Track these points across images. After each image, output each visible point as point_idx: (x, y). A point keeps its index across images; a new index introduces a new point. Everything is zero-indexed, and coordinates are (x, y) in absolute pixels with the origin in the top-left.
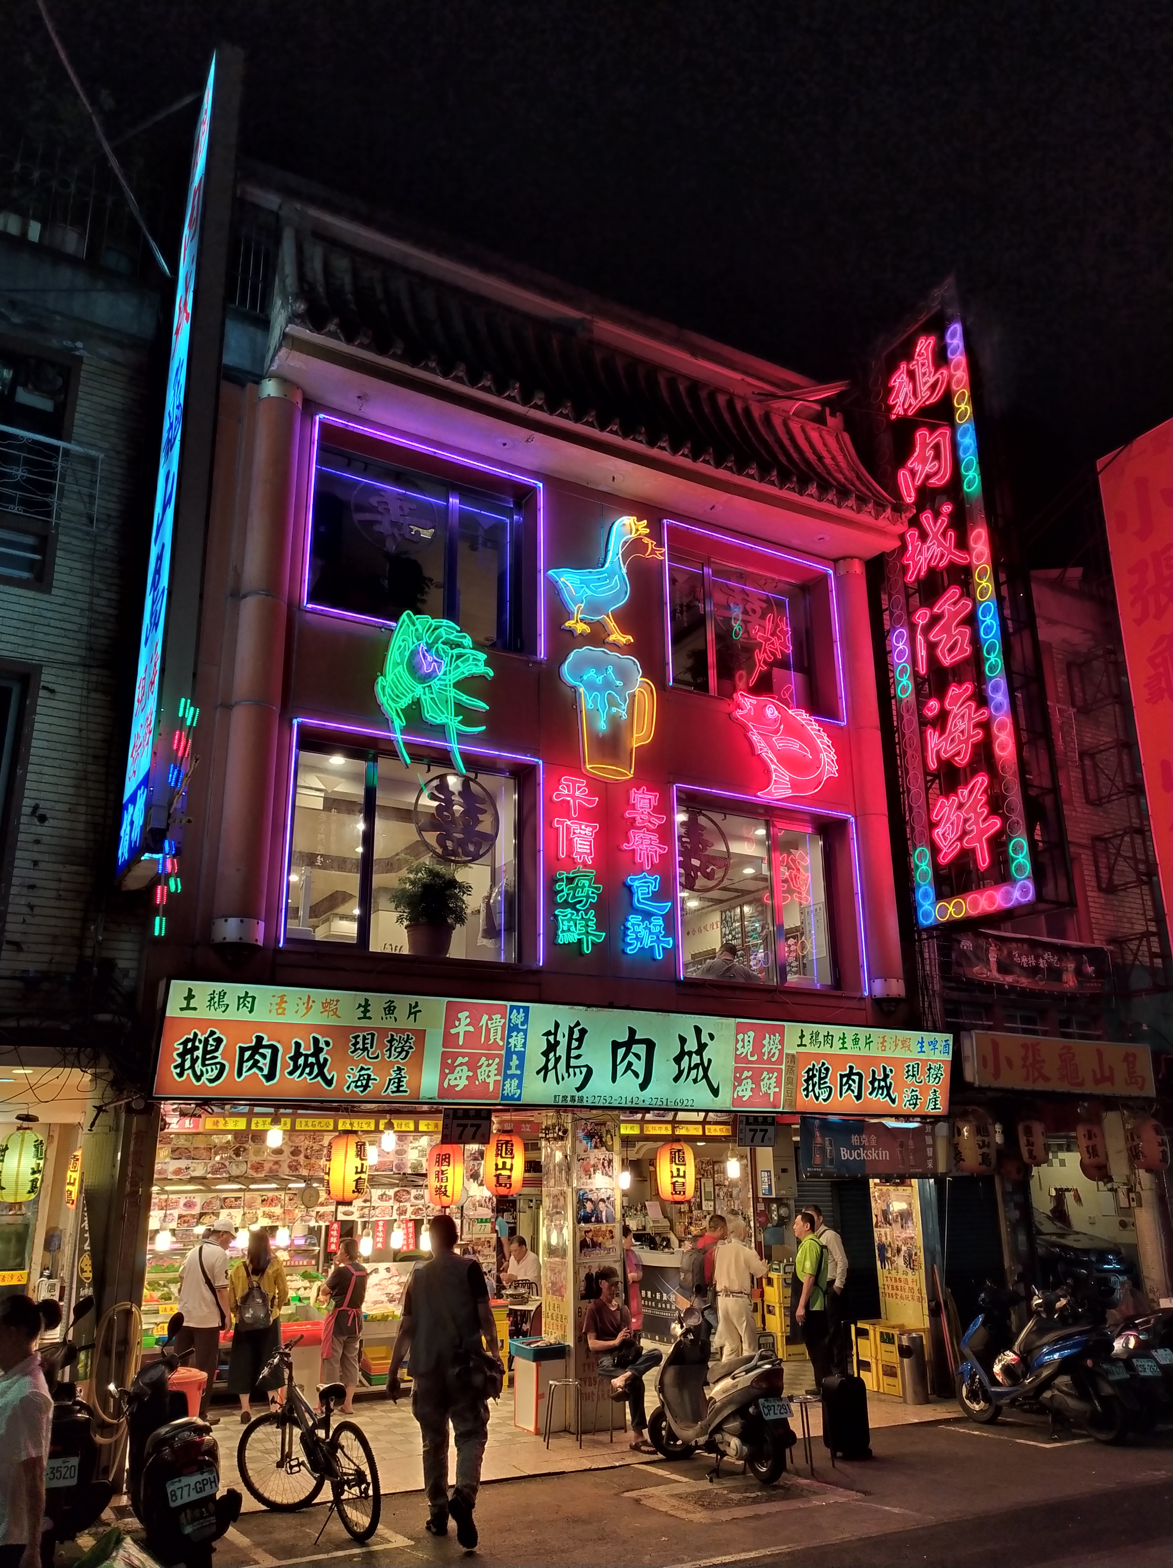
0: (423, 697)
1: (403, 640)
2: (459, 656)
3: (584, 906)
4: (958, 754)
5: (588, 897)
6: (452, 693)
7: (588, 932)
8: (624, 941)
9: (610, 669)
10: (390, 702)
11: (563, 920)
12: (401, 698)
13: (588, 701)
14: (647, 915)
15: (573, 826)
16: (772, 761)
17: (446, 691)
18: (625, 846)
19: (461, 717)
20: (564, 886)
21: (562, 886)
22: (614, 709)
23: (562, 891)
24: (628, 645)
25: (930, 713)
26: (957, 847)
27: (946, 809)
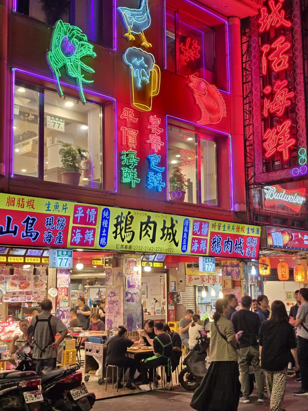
0: (68, 64)
1: (59, 35)
2: (82, 45)
3: (132, 167)
4: (278, 111)
5: (134, 163)
6: (80, 63)
7: (133, 178)
8: (146, 183)
9: (143, 58)
10: (54, 64)
11: (125, 172)
12: (59, 63)
13: (134, 73)
14: (156, 172)
15: (129, 131)
16: (203, 107)
17: (77, 61)
18: (148, 141)
19: (83, 75)
20: (125, 157)
21: (124, 157)
22: (144, 78)
23: (124, 160)
24: (150, 48)
25: (267, 92)
26: (274, 150)
27: (270, 134)
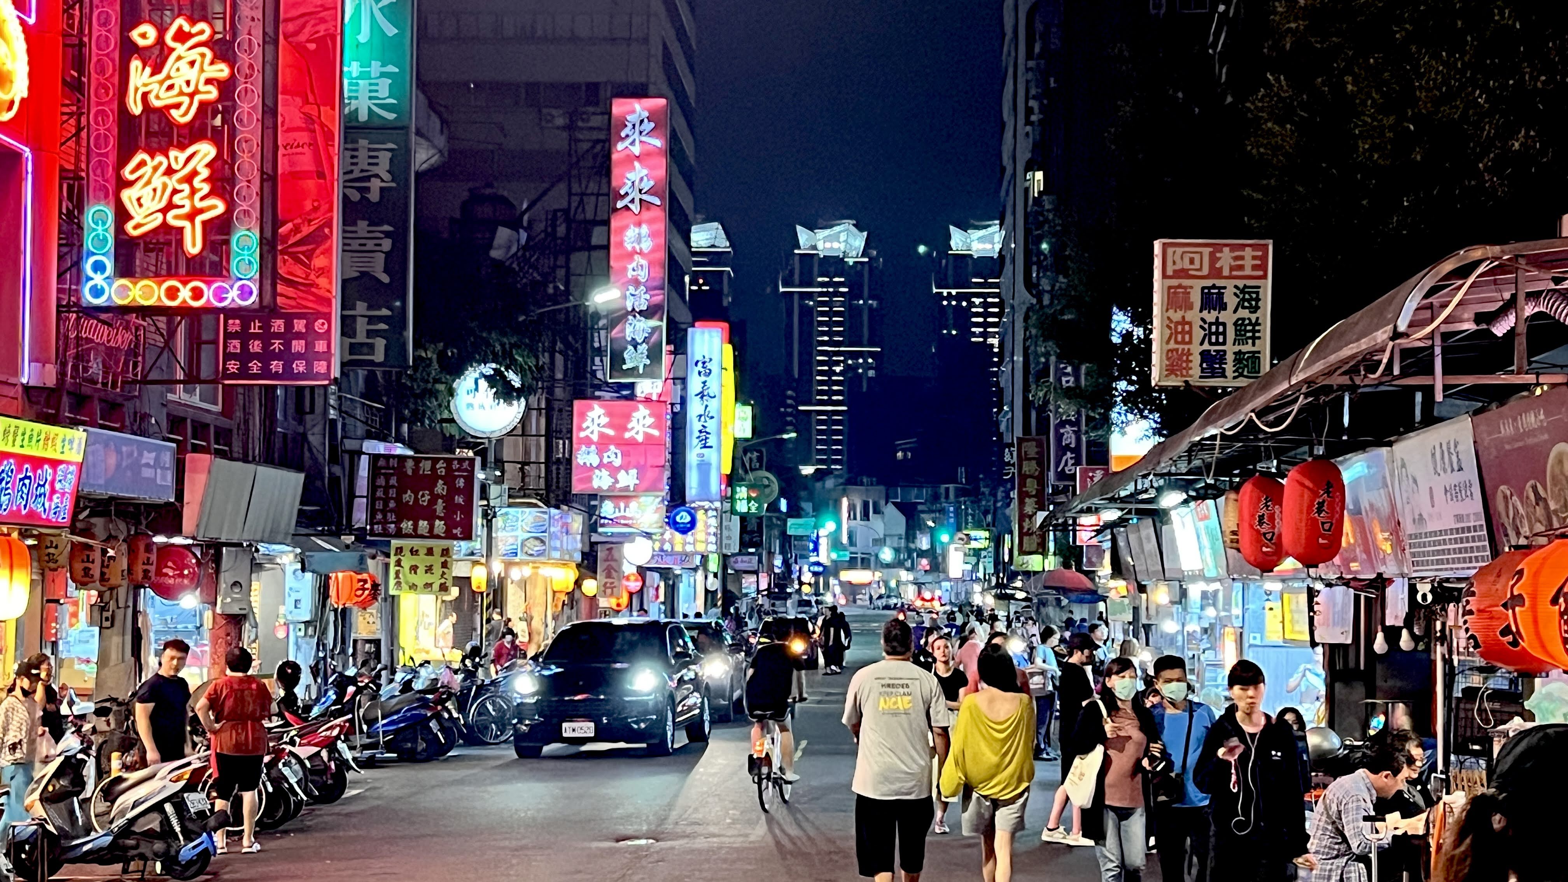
4: (177, 106)
25: (141, 42)
26: (159, 219)
27: (147, 170)
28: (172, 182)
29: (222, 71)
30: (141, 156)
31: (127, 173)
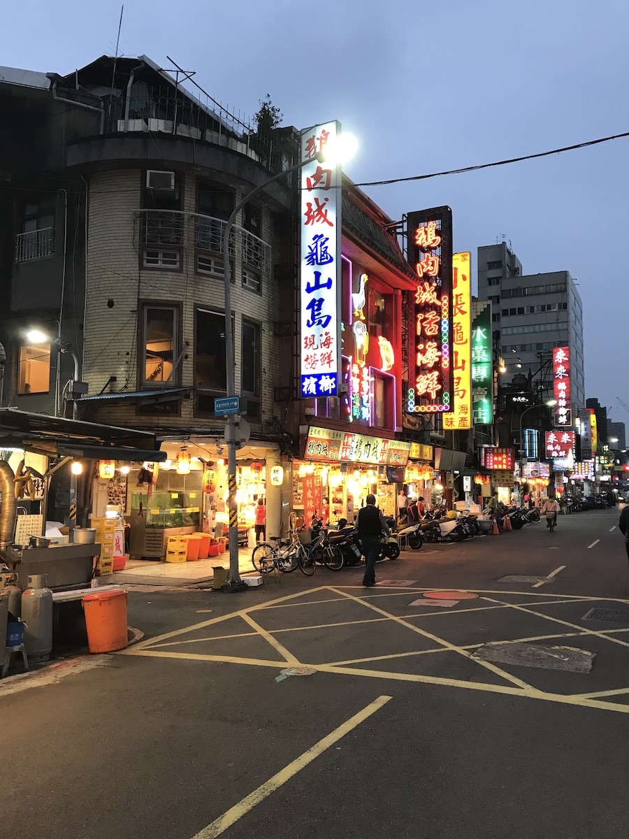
4: (429, 363)
7: (358, 412)
8: (362, 415)
9: (361, 328)
13: (358, 339)
16: (383, 358)
18: (363, 386)
22: (362, 342)
25: (420, 348)
26: (425, 391)
27: (422, 379)
28: (428, 382)
29: (439, 354)
30: (420, 376)
31: (418, 380)
